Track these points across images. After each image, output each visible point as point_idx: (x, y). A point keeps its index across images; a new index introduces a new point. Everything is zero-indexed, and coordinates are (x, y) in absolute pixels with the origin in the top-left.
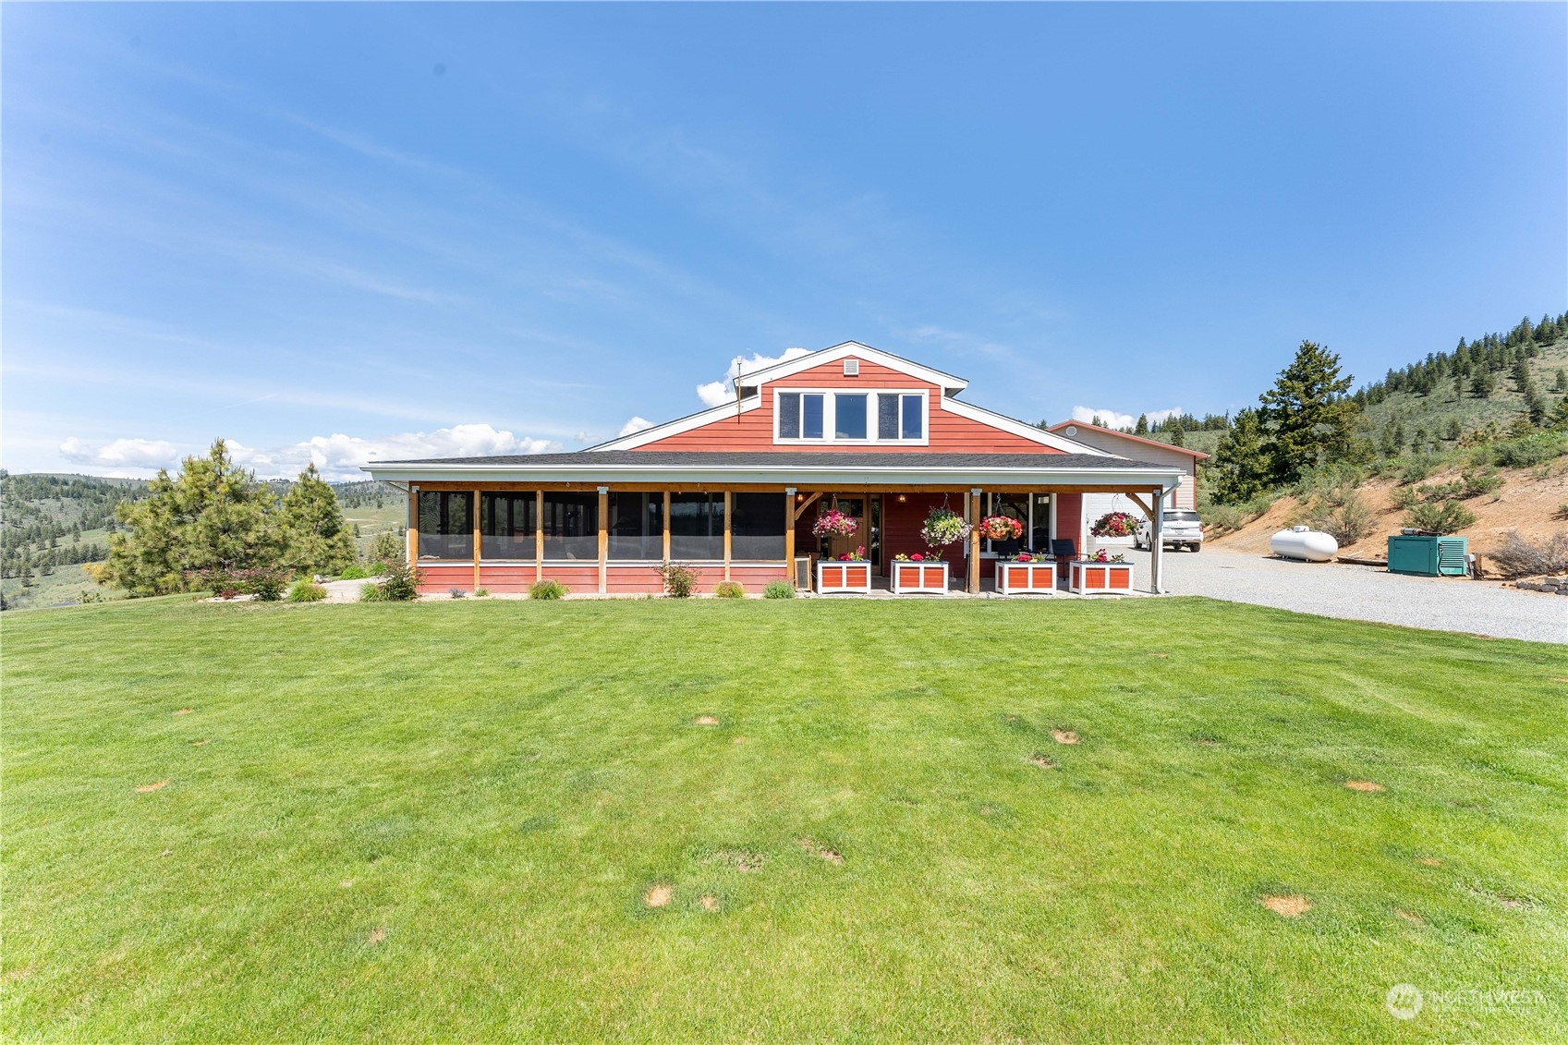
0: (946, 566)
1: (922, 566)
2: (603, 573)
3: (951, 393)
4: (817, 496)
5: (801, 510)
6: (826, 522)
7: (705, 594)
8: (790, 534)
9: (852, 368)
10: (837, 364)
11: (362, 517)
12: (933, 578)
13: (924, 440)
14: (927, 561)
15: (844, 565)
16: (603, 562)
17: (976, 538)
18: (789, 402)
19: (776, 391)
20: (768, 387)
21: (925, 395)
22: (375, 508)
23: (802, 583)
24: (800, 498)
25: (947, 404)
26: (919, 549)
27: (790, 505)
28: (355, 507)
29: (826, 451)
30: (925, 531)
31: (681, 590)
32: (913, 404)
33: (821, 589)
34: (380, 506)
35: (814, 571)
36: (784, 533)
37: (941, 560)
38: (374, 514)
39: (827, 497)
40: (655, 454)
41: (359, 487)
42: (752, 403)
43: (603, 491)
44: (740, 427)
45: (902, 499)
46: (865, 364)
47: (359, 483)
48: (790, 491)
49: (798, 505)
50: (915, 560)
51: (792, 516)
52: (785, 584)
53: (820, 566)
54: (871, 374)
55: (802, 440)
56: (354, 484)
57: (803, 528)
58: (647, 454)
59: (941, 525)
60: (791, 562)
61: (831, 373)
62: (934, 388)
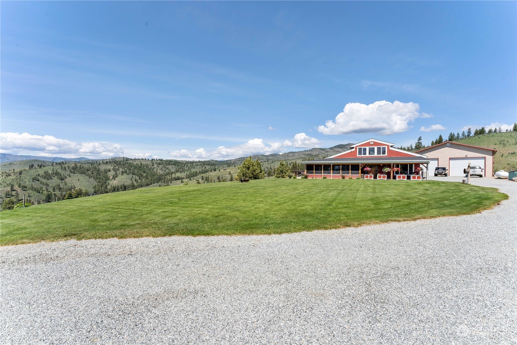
0: (386, 176)
1: (382, 175)
2: (332, 176)
3: (391, 146)
4: (364, 165)
5: (362, 167)
6: (366, 169)
7: (347, 178)
8: (360, 171)
9: (371, 143)
10: (369, 142)
11: (231, 170)
12: (384, 177)
13: (386, 155)
14: (383, 174)
15: (369, 175)
16: (332, 174)
17: (392, 171)
18: (360, 149)
19: (358, 148)
20: (356, 147)
21: (386, 147)
22: (234, 167)
23: (362, 178)
24: (362, 165)
25: (391, 148)
26: (382, 173)
27: (360, 166)
28: (229, 167)
29: (367, 157)
30: (383, 170)
31: (343, 178)
32: (384, 149)
33: (365, 179)
34: (235, 167)
35: (364, 176)
36: (359, 170)
37: (386, 174)
38: (233, 169)
39: (366, 165)
40: (339, 159)
41: (229, 161)
42: (353, 150)
43: (332, 165)
44: (351, 154)
45: (382, 165)
46: (374, 142)
47: (229, 160)
48: (360, 164)
49: (361, 166)
50: (381, 174)
51: (360, 168)
52: (360, 178)
53: (365, 175)
54: (375, 144)
55: (362, 155)
56: (228, 160)
57: (362, 170)
58: (337, 159)
59: (385, 169)
60: (360, 175)
61: (368, 144)
62: (388, 146)
